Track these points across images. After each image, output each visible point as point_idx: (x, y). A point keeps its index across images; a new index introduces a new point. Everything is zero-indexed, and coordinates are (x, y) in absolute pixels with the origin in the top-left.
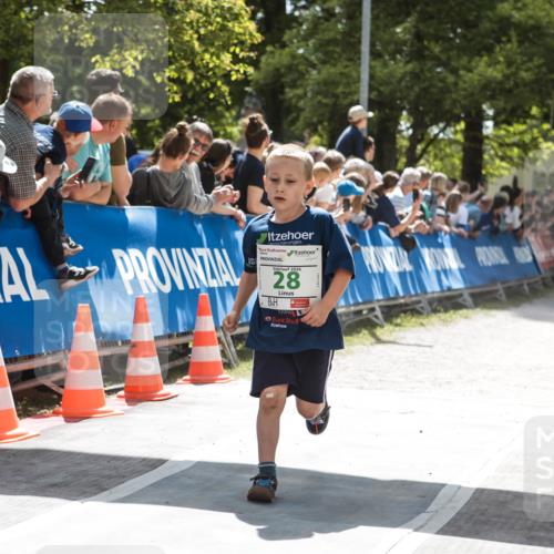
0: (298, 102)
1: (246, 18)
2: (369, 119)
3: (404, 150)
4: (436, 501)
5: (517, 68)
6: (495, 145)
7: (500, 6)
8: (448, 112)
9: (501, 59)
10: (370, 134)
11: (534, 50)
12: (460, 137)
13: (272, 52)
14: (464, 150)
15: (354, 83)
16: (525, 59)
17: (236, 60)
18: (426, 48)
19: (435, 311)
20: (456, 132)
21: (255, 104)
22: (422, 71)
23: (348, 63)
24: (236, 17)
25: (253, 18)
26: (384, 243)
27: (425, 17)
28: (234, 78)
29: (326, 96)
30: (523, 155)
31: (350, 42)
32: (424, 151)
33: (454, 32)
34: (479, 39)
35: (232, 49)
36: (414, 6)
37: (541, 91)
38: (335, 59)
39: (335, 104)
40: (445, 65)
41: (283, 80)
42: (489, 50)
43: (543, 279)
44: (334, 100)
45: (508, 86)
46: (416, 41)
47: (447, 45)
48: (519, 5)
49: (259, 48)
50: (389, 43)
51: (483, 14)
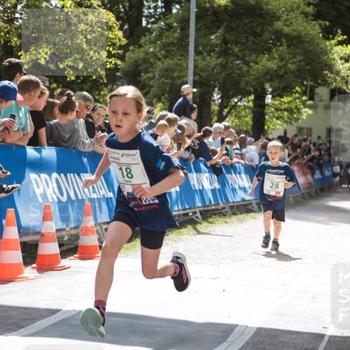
0: (149, 81)
1: (116, 29)
2: (194, 93)
3: (216, 112)
4: (232, 335)
5: (286, 62)
6: (273, 110)
7: (276, 23)
8: (243, 89)
9: (276, 56)
10: (194, 102)
11: (297, 51)
12: (251, 104)
13: (133, 50)
14: (253, 112)
15: (185, 70)
16: (291, 56)
17: (110, 55)
18: (230, 49)
19: (234, 214)
20: (248, 102)
21: (123, 82)
22: (227, 63)
23: (181, 58)
24: (110, 28)
25: (121, 28)
26: (202, 171)
27: (229, 29)
29: (167, 78)
30: (290, 116)
31: (182, 44)
32: (228, 113)
33: (247, 40)
34: (262, 43)
35: (107, 49)
36: (223, 23)
37: (301, 76)
38: (173, 55)
39: (172, 83)
40: (242, 59)
41: (140, 68)
42: (269, 50)
43: (302, 194)
44: (172, 81)
45: (280, 73)
46: (223, 44)
47: (242, 47)
48: (288, 23)
49: (125, 48)
50: (207, 46)
51: (265, 28)
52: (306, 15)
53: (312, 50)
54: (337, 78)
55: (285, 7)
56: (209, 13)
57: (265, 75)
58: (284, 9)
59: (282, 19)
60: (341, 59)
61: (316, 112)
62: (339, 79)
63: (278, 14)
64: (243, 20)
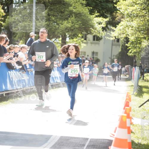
1: (1, 9)
5: (74, 24)
7: (70, 8)
8: (56, 35)
9: (70, 21)
11: (79, 19)
12: (60, 42)
13: (9, 18)
14: (61, 45)
16: (76, 22)
18: (51, 18)
19: (53, 88)
20: (59, 40)
21: (4, 32)
27: (51, 10)
33: (58, 14)
34: (64, 16)
36: (48, 7)
37: (81, 30)
40: (56, 23)
42: (67, 19)
45: (72, 28)
46: (48, 16)
47: (56, 17)
48: (75, 8)
49: (5, 17)
51: (65, 9)
52: (82, 4)
53: (85, 19)
54: (95, 31)
55: (74, 1)
56: (42, 3)
57: (65, 29)
58: (73, 2)
59: (73, 6)
60: (97, 23)
61: (87, 45)
62: (96, 31)
63: (71, 4)
64: (56, 6)
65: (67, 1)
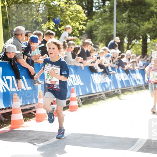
0: (97, 35)
3: (126, 47)
4: (137, 143)
5: (156, 25)
6: (150, 45)
7: (151, 8)
8: (137, 37)
9: (152, 22)
12: (141, 43)
13: (90, 22)
14: (142, 47)
15: (112, 29)
17: (80, 24)
18: (131, 20)
19: (135, 91)
21: (85, 36)
22: (130, 26)
23: (110, 24)
24: (80, 13)
25: (84, 13)
26: (121, 72)
27: (131, 11)
28: (79, 29)
29: (104, 33)
31: (111, 18)
32: (132, 47)
33: (139, 15)
34: (145, 17)
35: (79, 21)
36: (128, 8)
38: (106, 23)
39: (107, 35)
40: (137, 24)
41: (93, 29)
42: (148, 20)
45: (153, 29)
46: (128, 18)
47: (137, 19)
48: (156, 8)
49: (86, 21)
50: (121, 19)
51: (146, 10)
56: (122, 4)
57: (147, 30)
58: (154, 2)
59: (154, 6)
63: (152, 4)
64: (136, 7)
65: (148, 1)
